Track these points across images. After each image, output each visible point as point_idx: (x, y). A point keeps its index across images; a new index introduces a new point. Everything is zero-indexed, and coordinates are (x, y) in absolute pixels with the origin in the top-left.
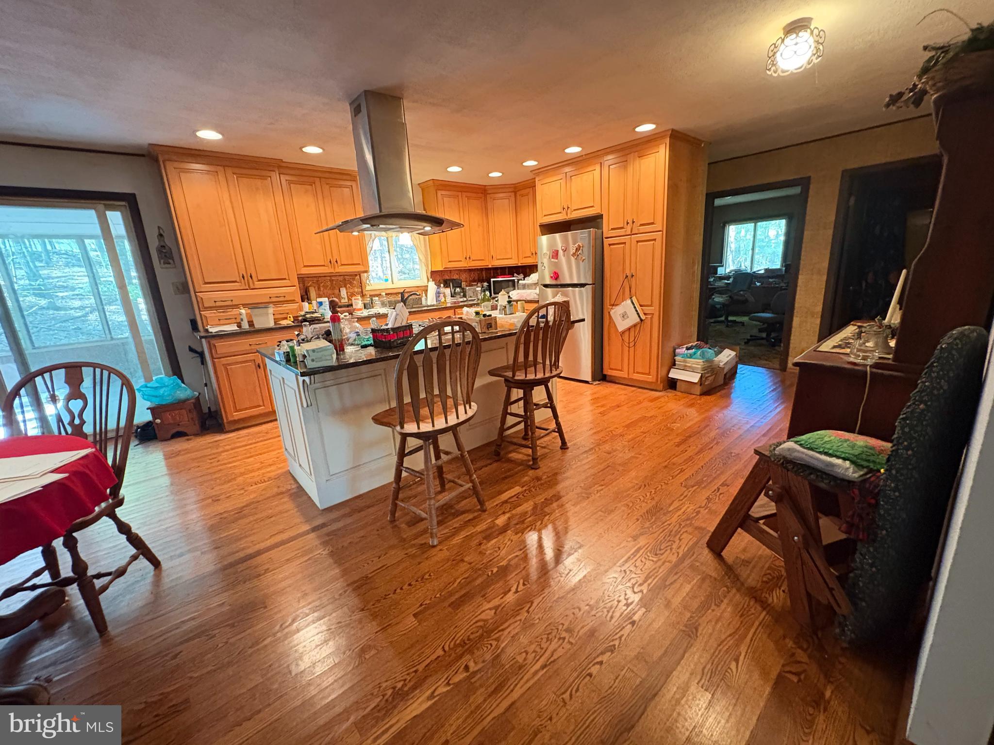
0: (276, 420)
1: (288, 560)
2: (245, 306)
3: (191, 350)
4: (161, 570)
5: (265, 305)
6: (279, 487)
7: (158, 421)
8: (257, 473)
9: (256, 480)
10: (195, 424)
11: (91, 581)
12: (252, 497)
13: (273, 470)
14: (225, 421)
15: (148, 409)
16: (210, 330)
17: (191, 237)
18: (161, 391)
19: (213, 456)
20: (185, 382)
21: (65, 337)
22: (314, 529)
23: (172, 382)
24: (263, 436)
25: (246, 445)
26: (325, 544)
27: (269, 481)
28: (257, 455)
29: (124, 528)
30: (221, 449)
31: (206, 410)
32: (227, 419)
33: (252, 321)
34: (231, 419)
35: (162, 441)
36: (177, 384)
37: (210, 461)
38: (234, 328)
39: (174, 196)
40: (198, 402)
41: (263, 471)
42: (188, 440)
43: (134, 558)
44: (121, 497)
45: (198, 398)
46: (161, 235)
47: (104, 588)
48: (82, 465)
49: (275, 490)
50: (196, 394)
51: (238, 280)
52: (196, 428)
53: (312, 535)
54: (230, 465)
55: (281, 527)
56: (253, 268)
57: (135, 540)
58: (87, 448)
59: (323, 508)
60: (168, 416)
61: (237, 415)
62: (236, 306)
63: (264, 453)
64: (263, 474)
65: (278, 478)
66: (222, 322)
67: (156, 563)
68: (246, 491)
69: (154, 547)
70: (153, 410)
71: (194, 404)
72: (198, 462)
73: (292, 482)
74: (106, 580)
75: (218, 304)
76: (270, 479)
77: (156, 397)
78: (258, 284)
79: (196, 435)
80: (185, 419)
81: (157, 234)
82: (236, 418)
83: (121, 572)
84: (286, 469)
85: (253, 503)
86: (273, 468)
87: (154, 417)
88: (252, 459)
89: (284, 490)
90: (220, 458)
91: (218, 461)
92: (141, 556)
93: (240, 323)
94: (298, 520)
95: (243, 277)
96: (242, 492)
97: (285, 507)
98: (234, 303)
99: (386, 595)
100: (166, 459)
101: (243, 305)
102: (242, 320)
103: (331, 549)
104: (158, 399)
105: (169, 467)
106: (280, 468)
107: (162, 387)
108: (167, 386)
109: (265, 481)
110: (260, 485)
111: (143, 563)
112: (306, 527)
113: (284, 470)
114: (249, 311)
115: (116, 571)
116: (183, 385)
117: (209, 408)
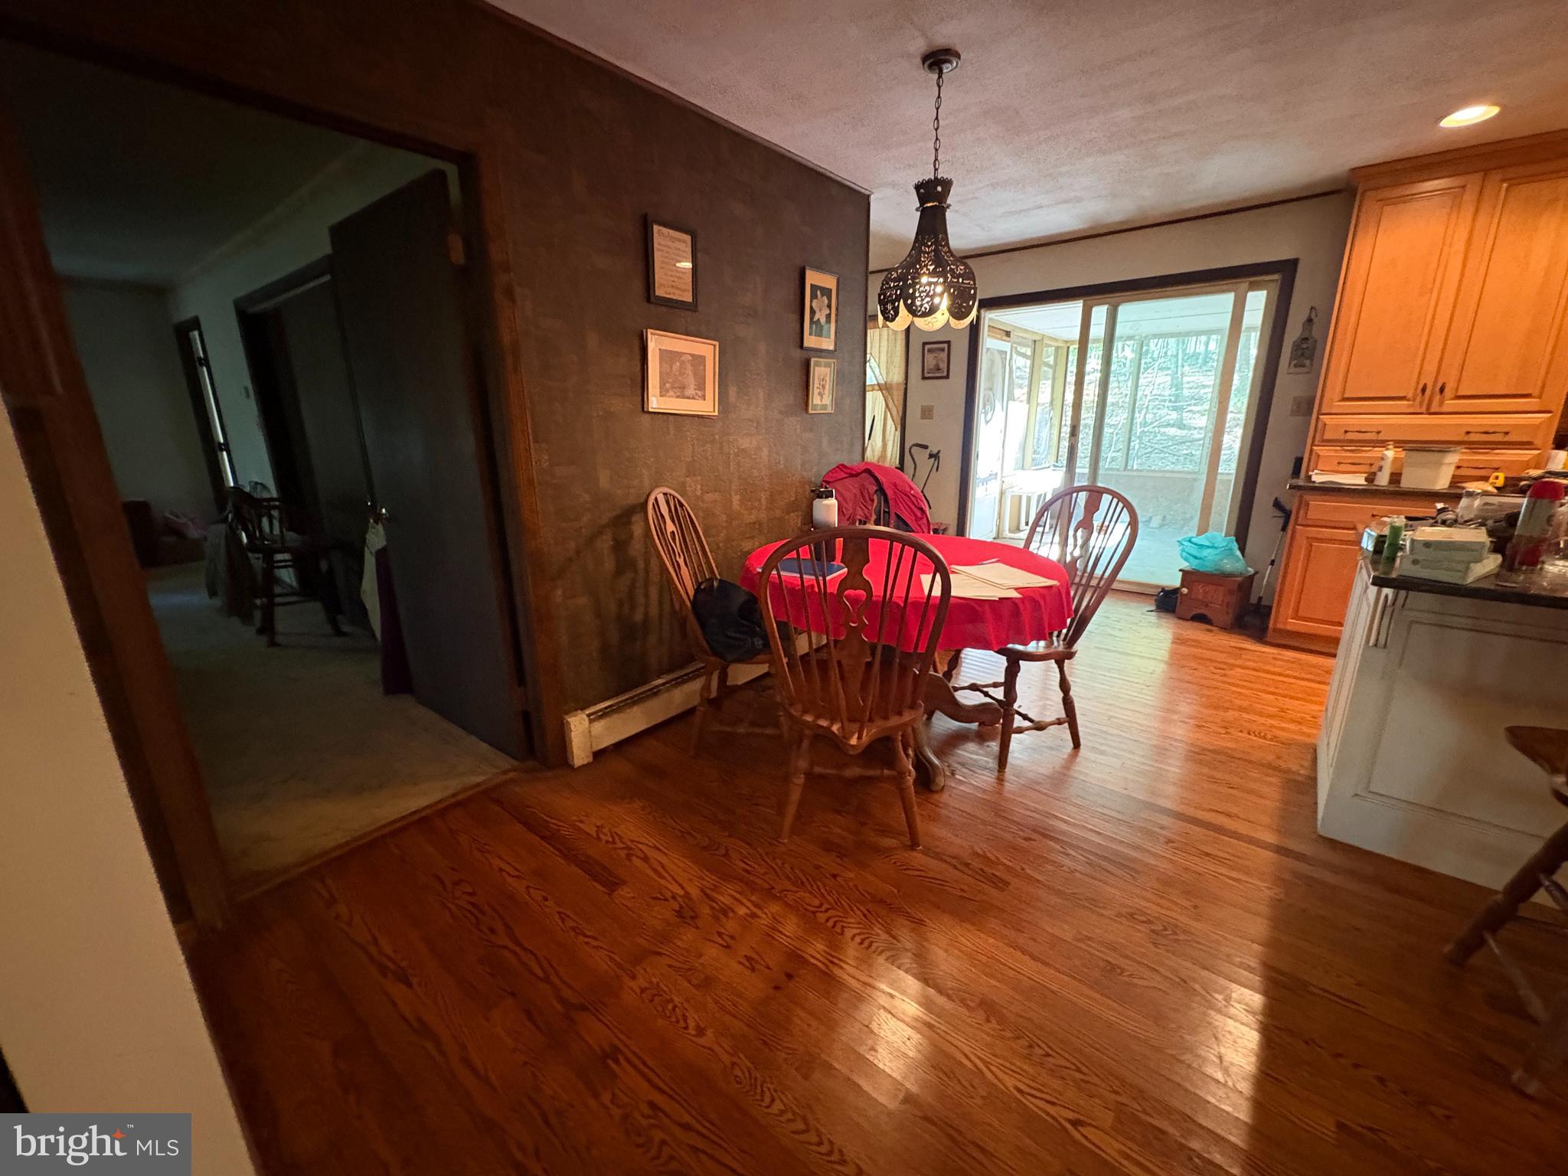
0: (1334, 656)
1: (1208, 855)
2: (1399, 444)
3: (1277, 504)
4: (1078, 751)
5: (1442, 447)
6: (1279, 758)
7: (1185, 590)
8: (1262, 720)
9: (1254, 727)
10: (1227, 613)
11: (1013, 715)
12: (1229, 745)
13: (1290, 731)
14: (1271, 625)
15: (1180, 570)
16: (1314, 478)
17: (1353, 319)
18: (1205, 553)
19: (1222, 666)
20: (1247, 550)
21: (1173, 463)
22: (1280, 850)
23: (1225, 544)
24: (1318, 675)
25: (1280, 674)
26: (1278, 881)
27: (1271, 740)
28: (1285, 696)
29: (1064, 686)
30: (1239, 662)
31: (1253, 600)
32: (1275, 623)
33: (1400, 474)
34: (1280, 626)
35: (1180, 618)
36: (1231, 549)
37: (1212, 669)
38: (1358, 480)
39: (1354, 253)
40: (1247, 583)
41: (1272, 722)
42: (1209, 630)
43: (1059, 722)
44: (1073, 650)
45: (1251, 578)
46: (1310, 320)
47: (1020, 730)
48: (1041, 594)
49: (1271, 758)
50: (1251, 571)
51: (1410, 395)
52: (1228, 619)
53: (1268, 855)
54: (1234, 689)
55: (1234, 810)
56: (1454, 373)
57: (1068, 704)
58: (1053, 579)
59: (1321, 833)
60: (1200, 590)
61: (1293, 624)
62: (1383, 444)
63: (1298, 699)
64: (1272, 726)
65: (1288, 744)
66: (1342, 467)
67: (1077, 744)
68: (1227, 733)
69: (1083, 725)
70: (1186, 574)
71: (1240, 585)
72: (1199, 663)
73: (1306, 764)
74: (1027, 724)
75: (1350, 436)
76: (1274, 738)
77: (1196, 558)
78: (1450, 404)
79: (1224, 629)
80: (1218, 601)
81: (1305, 318)
82: (1289, 628)
83: (1040, 727)
84: (1313, 741)
85: (1225, 754)
86: (1292, 726)
87: (1183, 585)
88: (1271, 697)
89: (1283, 765)
90: (1229, 673)
91: (1225, 675)
92: (1066, 725)
93: (1374, 474)
94: (1265, 820)
95: (1424, 390)
96: (1223, 731)
97: (1265, 790)
98: (1381, 437)
99: (1313, 1041)
100: (1173, 643)
101: (1396, 442)
102: (1381, 468)
103: (1282, 896)
104: (1197, 561)
105: (1174, 654)
106: (1303, 734)
107: (1208, 547)
108: (1216, 548)
109: (1264, 738)
110: (1254, 738)
111: (1065, 731)
112: (1270, 838)
113: (1308, 740)
114: (1403, 454)
115: (1039, 722)
116: (1238, 553)
117: (1260, 598)
